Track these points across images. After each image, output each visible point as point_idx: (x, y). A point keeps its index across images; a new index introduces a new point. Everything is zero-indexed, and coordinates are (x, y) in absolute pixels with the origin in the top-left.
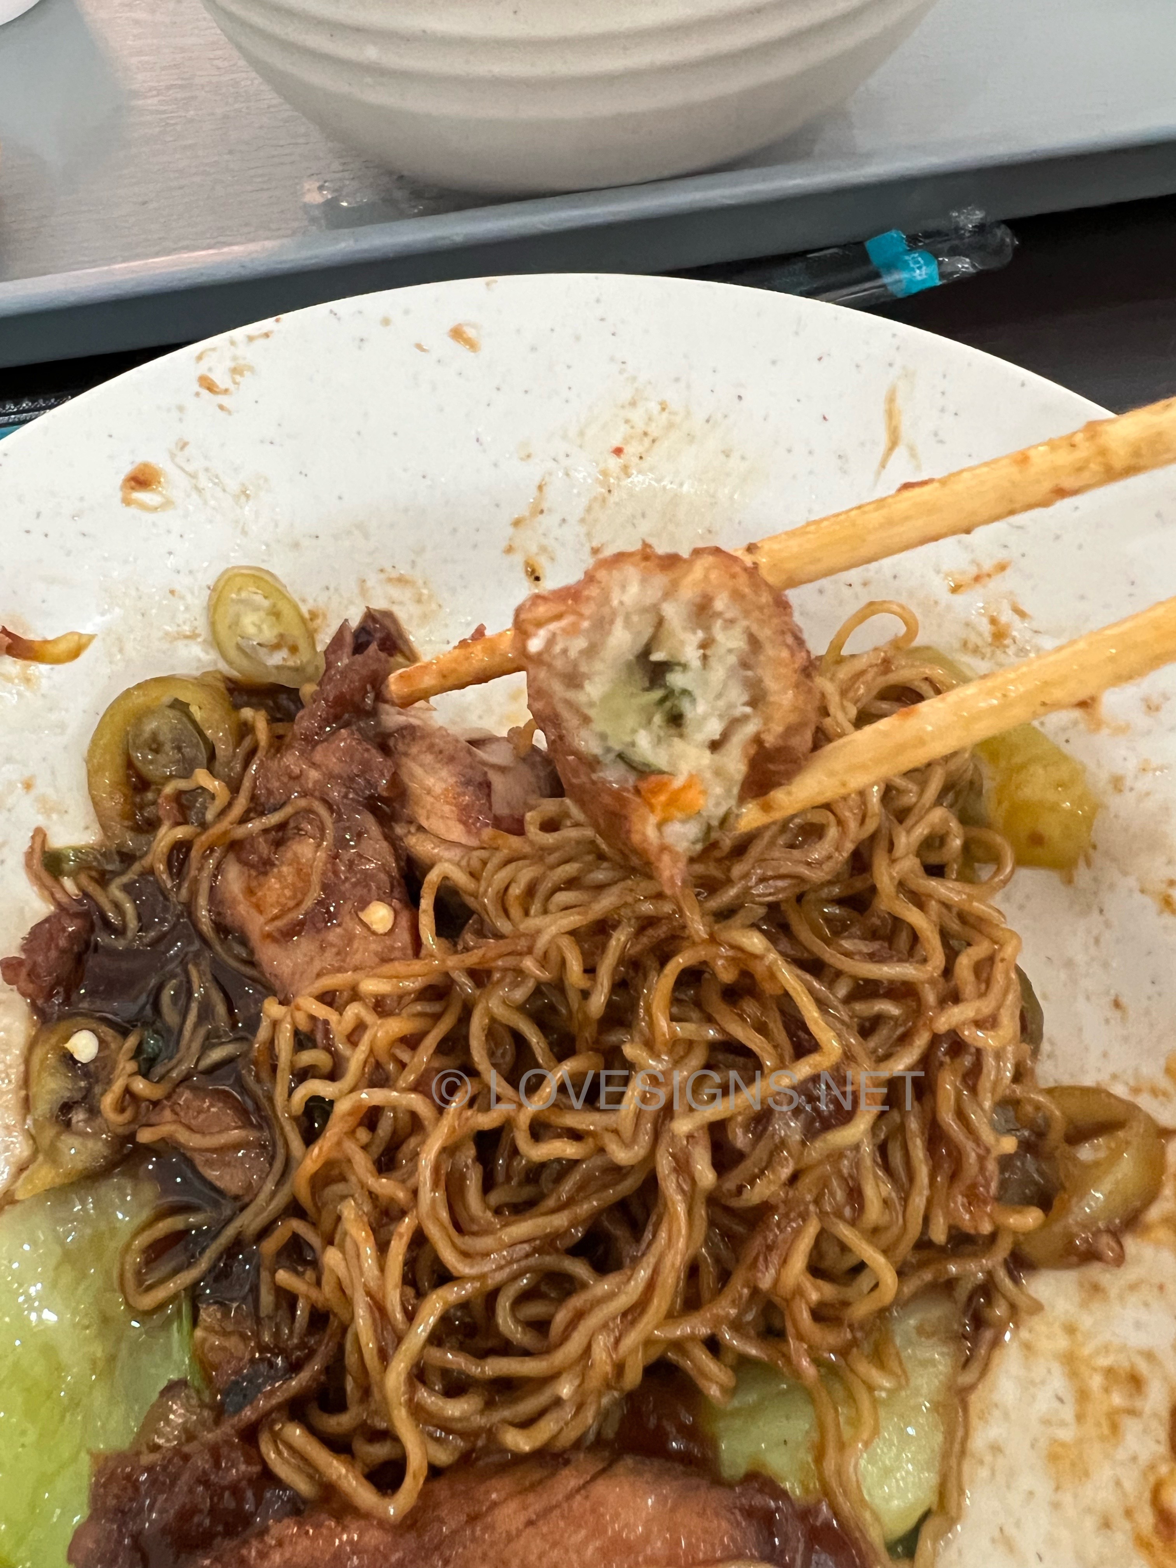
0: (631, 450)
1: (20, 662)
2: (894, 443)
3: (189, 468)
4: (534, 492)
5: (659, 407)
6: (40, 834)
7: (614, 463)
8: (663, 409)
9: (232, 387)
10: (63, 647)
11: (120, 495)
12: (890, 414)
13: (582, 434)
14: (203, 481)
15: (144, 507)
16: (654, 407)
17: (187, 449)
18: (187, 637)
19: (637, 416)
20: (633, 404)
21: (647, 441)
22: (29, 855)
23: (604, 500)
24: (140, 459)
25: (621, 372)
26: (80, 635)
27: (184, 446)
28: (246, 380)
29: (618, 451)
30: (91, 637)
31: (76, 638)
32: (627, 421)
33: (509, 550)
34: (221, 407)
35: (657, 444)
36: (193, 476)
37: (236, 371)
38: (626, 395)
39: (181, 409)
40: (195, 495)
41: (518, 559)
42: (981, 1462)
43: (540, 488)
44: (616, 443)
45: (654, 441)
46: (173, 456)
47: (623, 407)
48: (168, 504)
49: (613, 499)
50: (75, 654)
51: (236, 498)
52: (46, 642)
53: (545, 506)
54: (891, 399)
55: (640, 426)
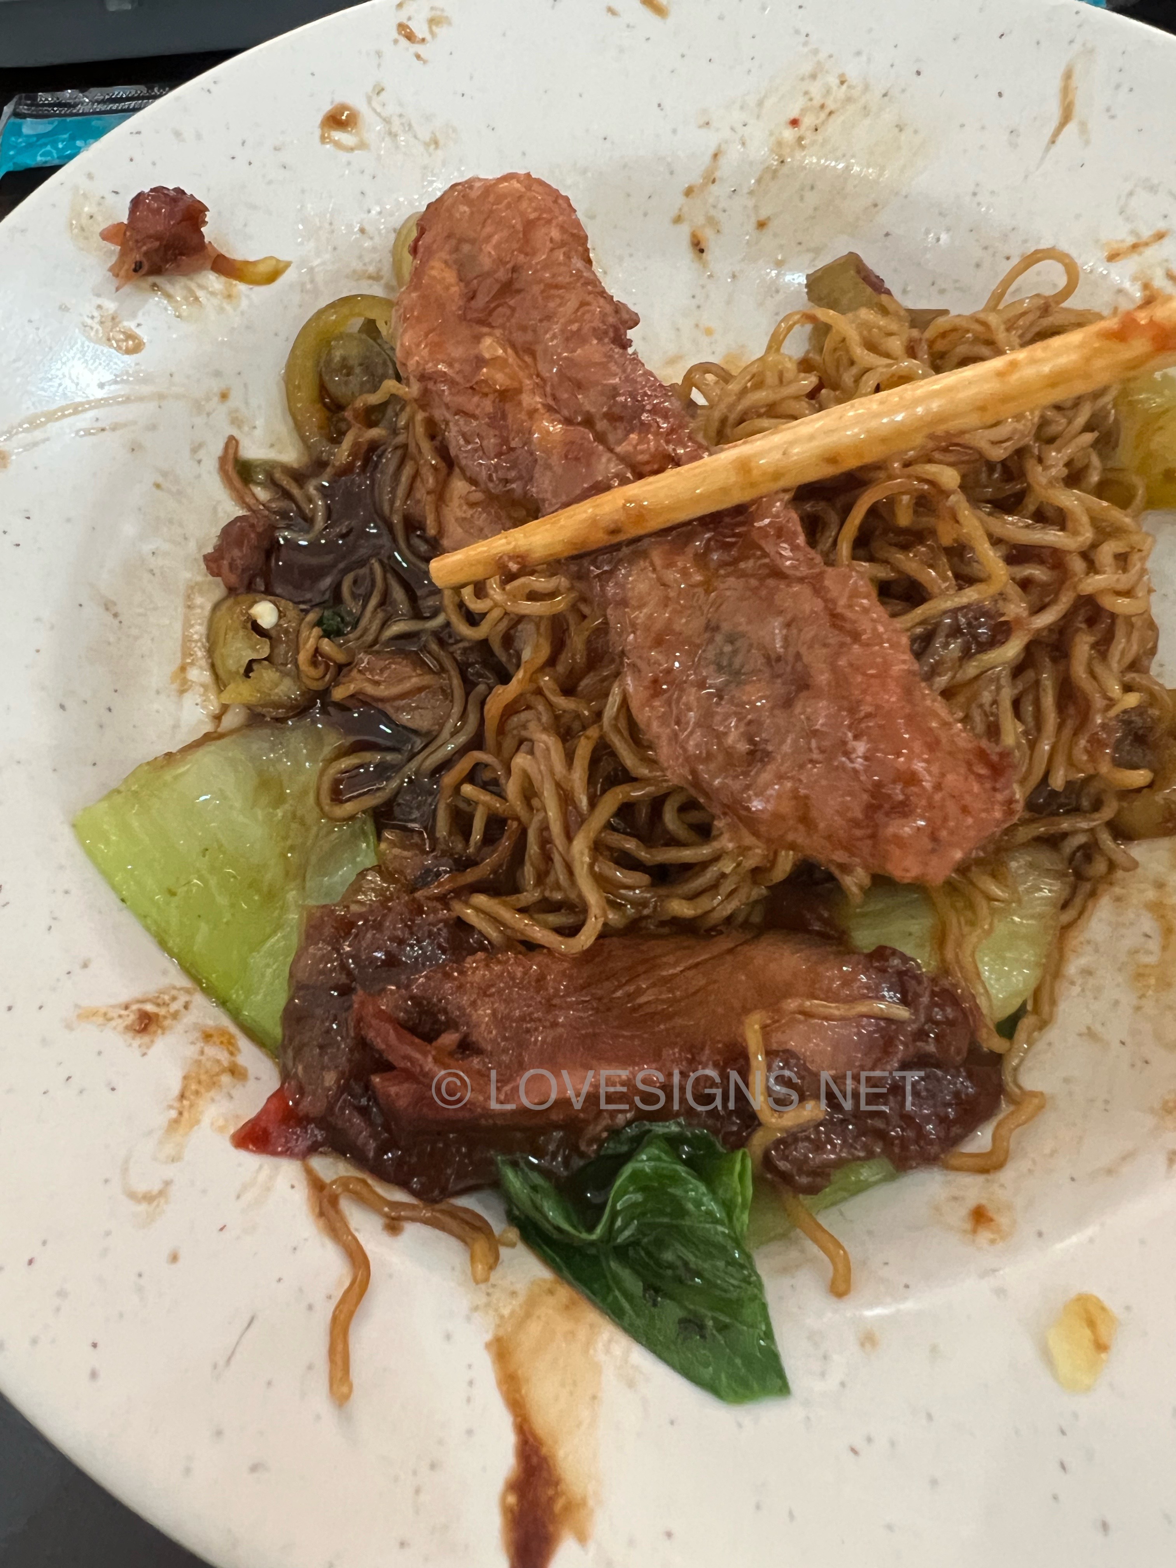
0: (808, 121)
1: (223, 279)
2: (1066, 117)
3: (385, 114)
4: (707, 159)
5: (837, 81)
6: (232, 443)
7: (789, 134)
8: (842, 83)
9: (428, 37)
10: (262, 269)
11: (318, 132)
12: (1066, 90)
13: (760, 104)
14: (396, 127)
15: (338, 145)
16: (833, 81)
17: (383, 94)
18: (370, 277)
19: (816, 89)
20: (813, 77)
21: (823, 115)
22: (223, 460)
23: (775, 172)
24: (339, 99)
25: (805, 44)
26: (278, 261)
27: (380, 91)
28: (442, 31)
29: (794, 123)
30: (288, 265)
31: (274, 262)
32: (806, 93)
33: (678, 220)
34: (418, 57)
35: (833, 116)
36: (387, 121)
37: (433, 22)
38: (807, 68)
39: (379, 54)
40: (387, 139)
41: (684, 231)
42: (1073, 983)
43: (715, 156)
44: (794, 114)
45: (831, 113)
46: (369, 100)
47: (803, 79)
48: (362, 145)
49: (785, 170)
50: (272, 277)
51: (427, 145)
52: (247, 263)
53: (718, 174)
54: (1068, 76)
55: (817, 101)
